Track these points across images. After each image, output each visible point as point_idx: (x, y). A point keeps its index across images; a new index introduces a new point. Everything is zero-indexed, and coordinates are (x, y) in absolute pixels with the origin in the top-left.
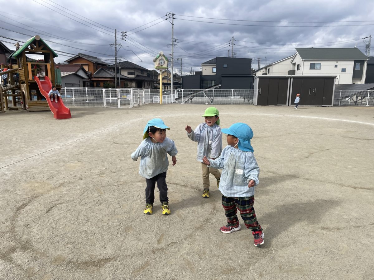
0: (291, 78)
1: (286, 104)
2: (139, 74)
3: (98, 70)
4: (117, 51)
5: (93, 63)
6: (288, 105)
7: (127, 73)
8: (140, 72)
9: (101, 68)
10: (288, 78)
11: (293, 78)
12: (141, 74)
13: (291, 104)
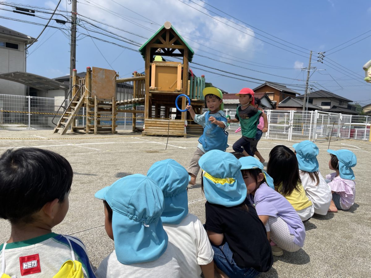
2: (337, 104)
3: (284, 99)
4: (310, 76)
5: (281, 92)
7: (321, 103)
8: (339, 102)
9: (288, 97)
12: (340, 104)
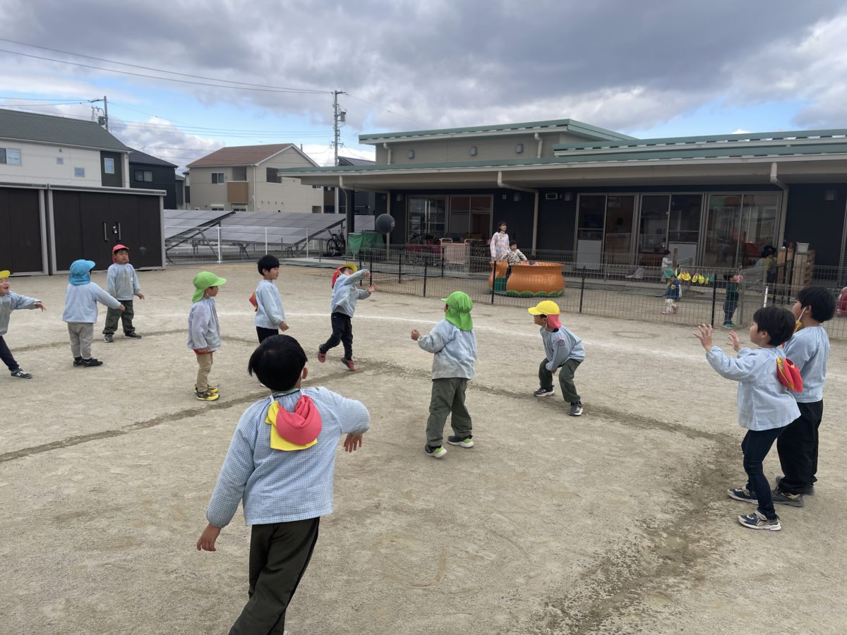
0: (46, 192)
1: (41, 269)
6: (50, 274)
10: (37, 191)
11: (53, 191)
13: (58, 269)
